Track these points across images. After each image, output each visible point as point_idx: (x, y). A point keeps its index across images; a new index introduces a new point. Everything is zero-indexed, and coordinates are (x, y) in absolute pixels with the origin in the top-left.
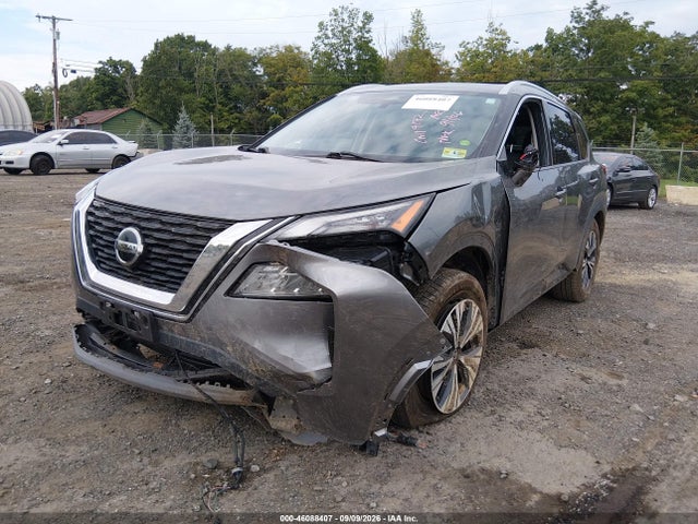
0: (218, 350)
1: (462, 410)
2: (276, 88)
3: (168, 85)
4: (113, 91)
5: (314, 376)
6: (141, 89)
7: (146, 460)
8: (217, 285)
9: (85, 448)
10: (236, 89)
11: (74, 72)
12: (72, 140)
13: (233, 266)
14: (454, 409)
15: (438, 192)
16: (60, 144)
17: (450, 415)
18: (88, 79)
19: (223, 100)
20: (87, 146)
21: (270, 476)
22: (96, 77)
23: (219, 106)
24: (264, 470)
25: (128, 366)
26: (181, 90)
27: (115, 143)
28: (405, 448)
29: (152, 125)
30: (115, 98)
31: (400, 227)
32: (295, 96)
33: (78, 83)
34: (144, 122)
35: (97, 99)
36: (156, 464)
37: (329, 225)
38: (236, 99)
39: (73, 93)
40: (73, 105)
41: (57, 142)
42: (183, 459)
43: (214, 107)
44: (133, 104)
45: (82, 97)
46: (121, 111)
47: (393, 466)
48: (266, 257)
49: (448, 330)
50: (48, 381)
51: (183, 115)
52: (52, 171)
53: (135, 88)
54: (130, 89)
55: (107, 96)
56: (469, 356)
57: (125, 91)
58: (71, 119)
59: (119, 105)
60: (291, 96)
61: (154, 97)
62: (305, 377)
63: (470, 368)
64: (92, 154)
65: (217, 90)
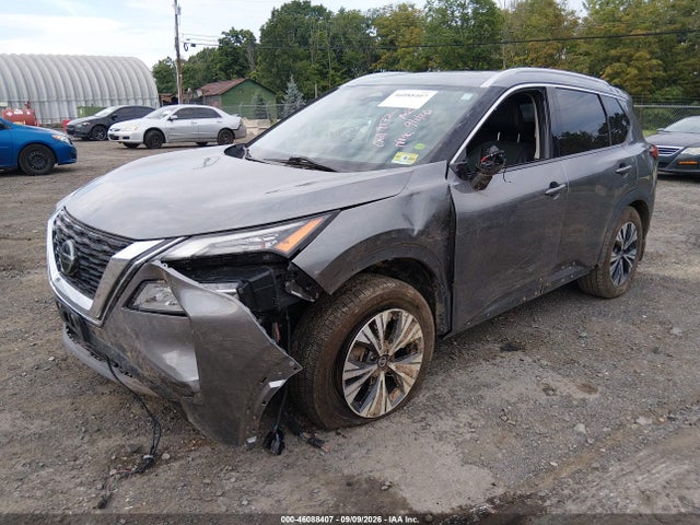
0: (122, 354)
1: (393, 415)
2: (389, 50)
3: (284, 52)
4: (236, 61)
5: (191, 384)
6: (260, 58)
7: (86, 439)
8: (117, 298)
9: (47, 423)
10: (349, 53)
11: (194, 45)
12: (181, 115)
13: (127, 282)
14: (383, 413)
15: (342, 209)
16: (170, 120)
17: (377, 419)
18: (214, 49)
19: (337, 65)
20: (195, 121)
21: (176, 465)
22: (220, 48)
23: (332, 72)
24: (173, 458)
25: (92, 354)
26: (296, 58)
27: (220, 116)
28: (312, 449)
29: (264, 95)
30: (237, 68)
31: (286, 248)
32: (408, 58)
33: (204, 54)
34: (258, 91)
35: (221, 69)
36: (92, 442)
37: (213, 246)
38: (349, 63)
39: (200, 65)
40: (199, 76)
41: (167, 117)
42: (117, 440)
43: (327, 73)
44: (253, 73)
45: (208, 68)
46: (242, 80)
47: (288, 466)
48: (154, 275)
49: (364, 340)
50: (52, 358)
51: (292, 85)
52: (164, 145)
53: (255, 58)
54: (251, 59)
55: (229, 66)
56: (404, 364)
57: (247, 60)
58: (195, 90)
59: (240, 74)
60: (403, 57)
61: (272, 65)
62: (185, 385)
63: (402, 375)
64: (199, 128)
65: (331, 55)
